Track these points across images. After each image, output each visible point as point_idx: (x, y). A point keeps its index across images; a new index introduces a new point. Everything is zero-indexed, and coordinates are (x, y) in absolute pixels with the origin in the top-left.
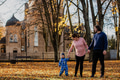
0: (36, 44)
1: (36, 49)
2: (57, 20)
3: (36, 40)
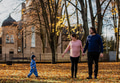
0: (34, 45)
1: (33, 51)
2: (54, 21)
3: (33, 40)
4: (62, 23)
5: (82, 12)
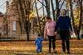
0: (15, 29)
4: (33, 14)
5: (46, 7)
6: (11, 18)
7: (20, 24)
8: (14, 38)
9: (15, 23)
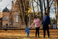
1: (17, 24)
6: (15, 13)
7: (21, 18)
8: (17, 28)
9: (17, 17)
